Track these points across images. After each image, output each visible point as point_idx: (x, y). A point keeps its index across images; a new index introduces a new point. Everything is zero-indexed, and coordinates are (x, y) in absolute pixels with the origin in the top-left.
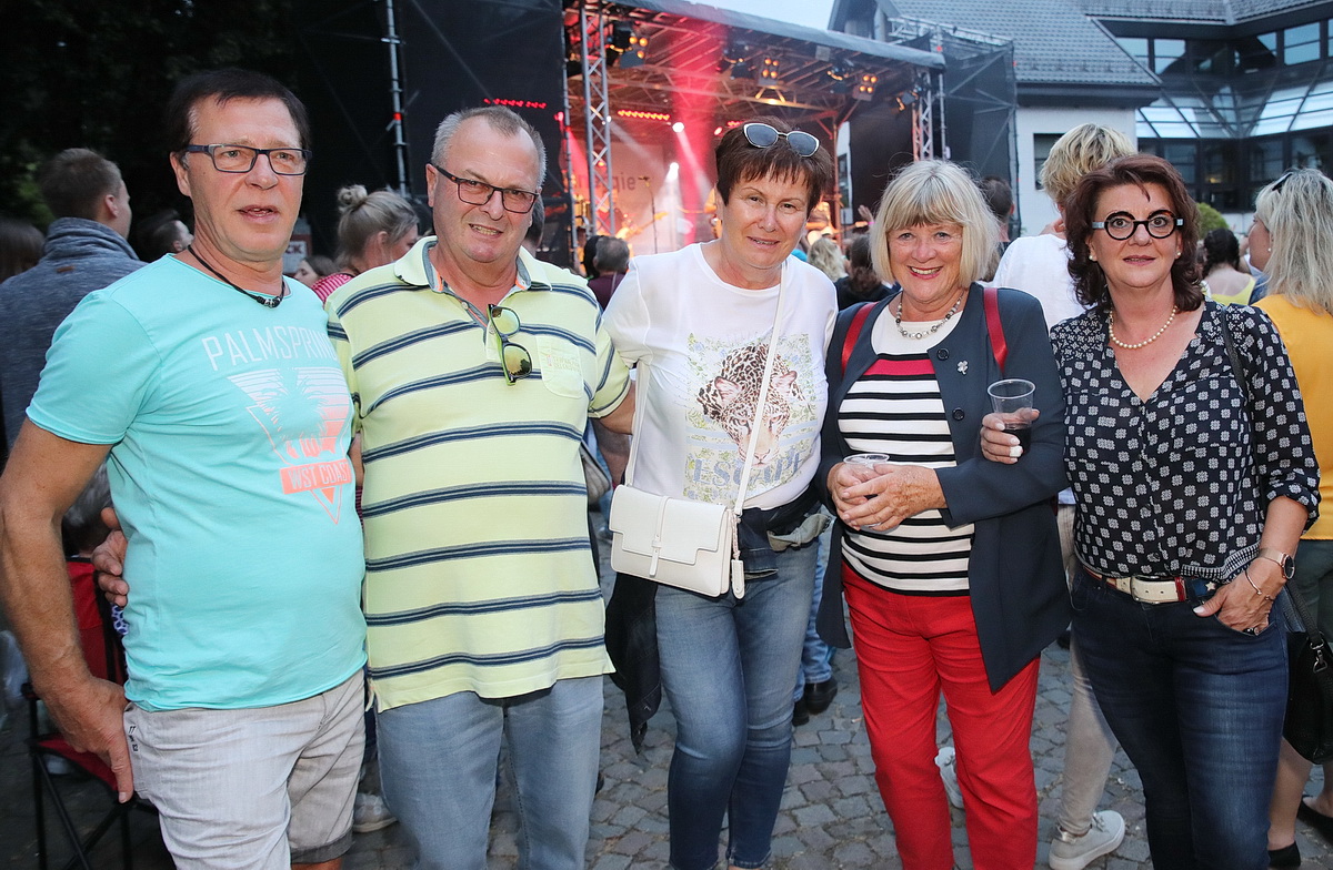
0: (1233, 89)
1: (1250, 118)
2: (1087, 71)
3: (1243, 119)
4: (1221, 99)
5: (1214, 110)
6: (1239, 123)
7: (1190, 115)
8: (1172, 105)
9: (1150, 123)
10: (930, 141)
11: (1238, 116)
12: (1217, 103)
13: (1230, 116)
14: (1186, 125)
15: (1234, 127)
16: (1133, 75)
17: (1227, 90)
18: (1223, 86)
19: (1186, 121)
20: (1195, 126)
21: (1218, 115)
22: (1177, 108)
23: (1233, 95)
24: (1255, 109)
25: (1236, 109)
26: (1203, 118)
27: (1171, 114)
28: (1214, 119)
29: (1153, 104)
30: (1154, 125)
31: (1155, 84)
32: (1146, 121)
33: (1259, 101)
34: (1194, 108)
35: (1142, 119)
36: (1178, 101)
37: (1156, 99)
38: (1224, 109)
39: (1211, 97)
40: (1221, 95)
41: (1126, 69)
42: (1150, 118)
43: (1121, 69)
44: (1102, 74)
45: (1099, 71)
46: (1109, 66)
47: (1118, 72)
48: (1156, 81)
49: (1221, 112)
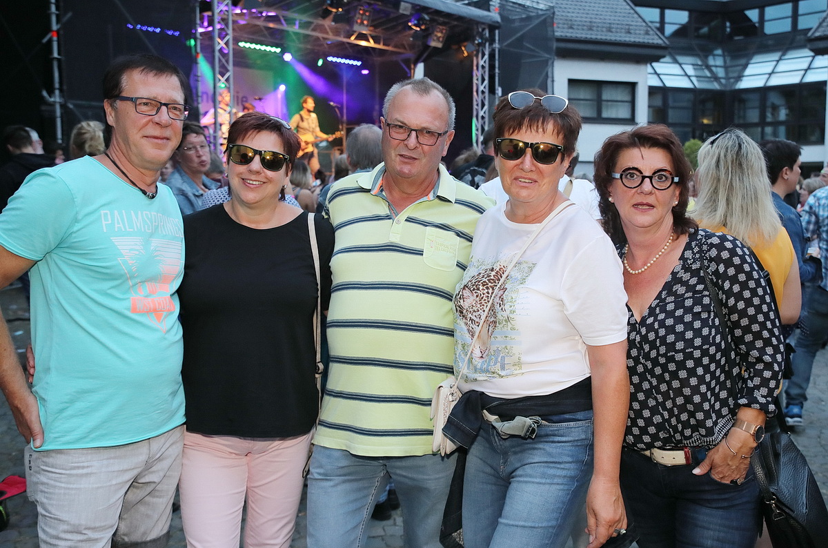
0: (723, 52)
1: (735, 75)
2: (612, 32)
3: (731, 75)
4: (714, 59)
5: (708, 67)
6: (727, 78)
7: (690, 70)
8: (676, 62)
9: (658, 75)
10: (486, 82)
11: (727, 73)
12: (711, 61)
13: (721, 73)
14: (686, 78)
15: (723, 81)
16: (647, 37)
17: (719, 52)
18: (716, 49)
19: (686, 75)
20: (694, 79)
21: (711, 71)
22: (680, 65)
23: (723, 56)
24: (740, 68)
25: (726, 67)
26: (699, 73)
27: (675, 69)
28: (708, 74)
29: (662, 60)
30: (661, 76)
31: (664, 45)
32: (656, 73)
33: (743, 61)
34: (693, 65)
35: (653, 71)
36: (681, 59)
37: (664, 57)
38: (716, 66)
39: (706, 57)
40: (714, 55)
41: (642, 32)
42: (659, 71)
43: (638, 32)
44: (623, 35)
45: (621, 32)
46: (629, 29)
47: (636, 34)
48: (664, 42)
49: (714, 69)
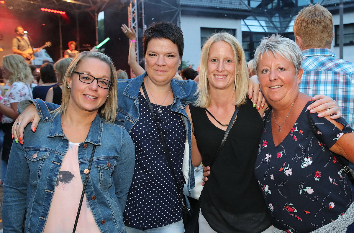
0: (279, 15)
1: (285, 26)
2: (222, 3)
3: (283, 26)
4: (275, 19)
5: (272, 22)
6: (281, 27)
7: (263, 23)
8: (256, 19)
9: (247, 26)
11: (281, 25)
12: (273, 19)
13: (278, 25)
14: (261, 27)
15: (279, 29)
16: (240, 6)
17: (277, 15)
18: (275, 14)
19: (261, 26)
20: (266, 28)
21: (273, 24)
22: (258, 21)
23: (279, 17)
24: (287, 23)
25: (280, 22)
26: (268, 25)
27: (255, 23)
28: (272, 25)
29: (248, 18)
30: (249, 27)
31: (249, 10)
32: (246, 25)
33: (288, 19)
34: (265, 21)
35: (244, 24)
36: (258, 18)
37: (249, 16)
38: (276, 22)
39: (271, 17)
40: (275, 17)
41: (238, 4)
42: (247, 24)
43: (236, 3)
44: (228, 5)
45: (227, 4)
46: (231, 2)
47: (234, 4)
48: (249, 9)
49: (275, 23)
